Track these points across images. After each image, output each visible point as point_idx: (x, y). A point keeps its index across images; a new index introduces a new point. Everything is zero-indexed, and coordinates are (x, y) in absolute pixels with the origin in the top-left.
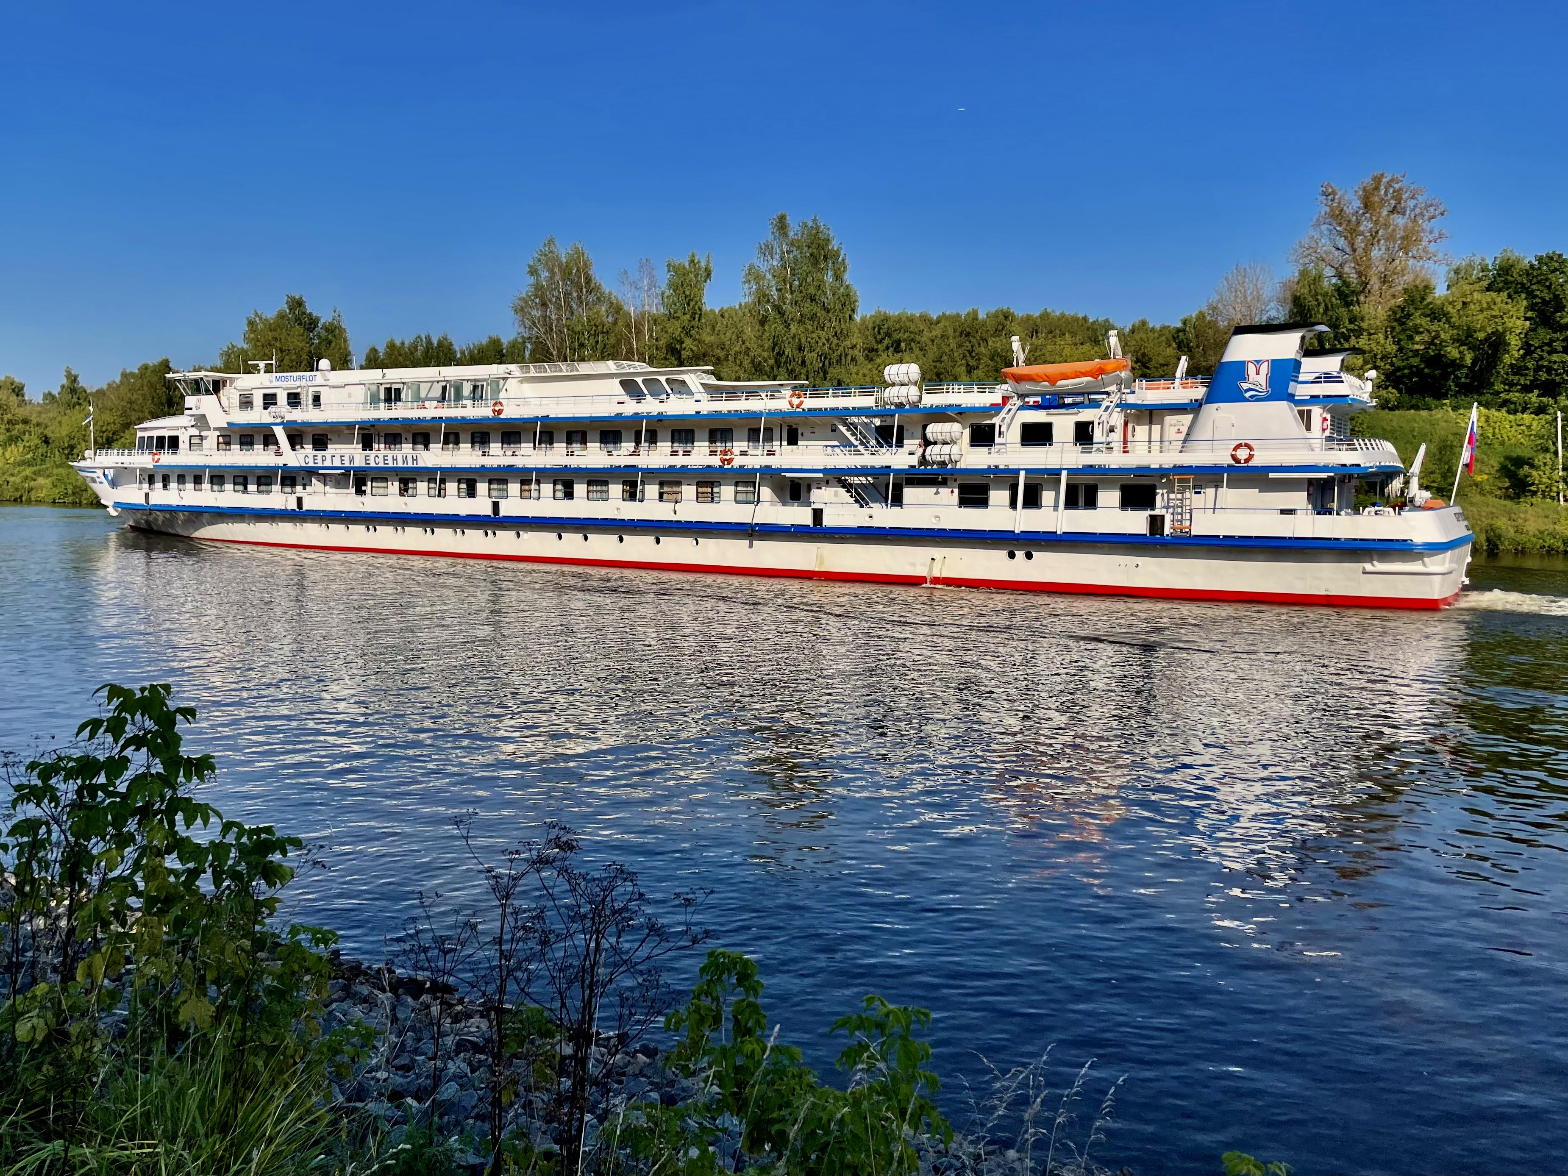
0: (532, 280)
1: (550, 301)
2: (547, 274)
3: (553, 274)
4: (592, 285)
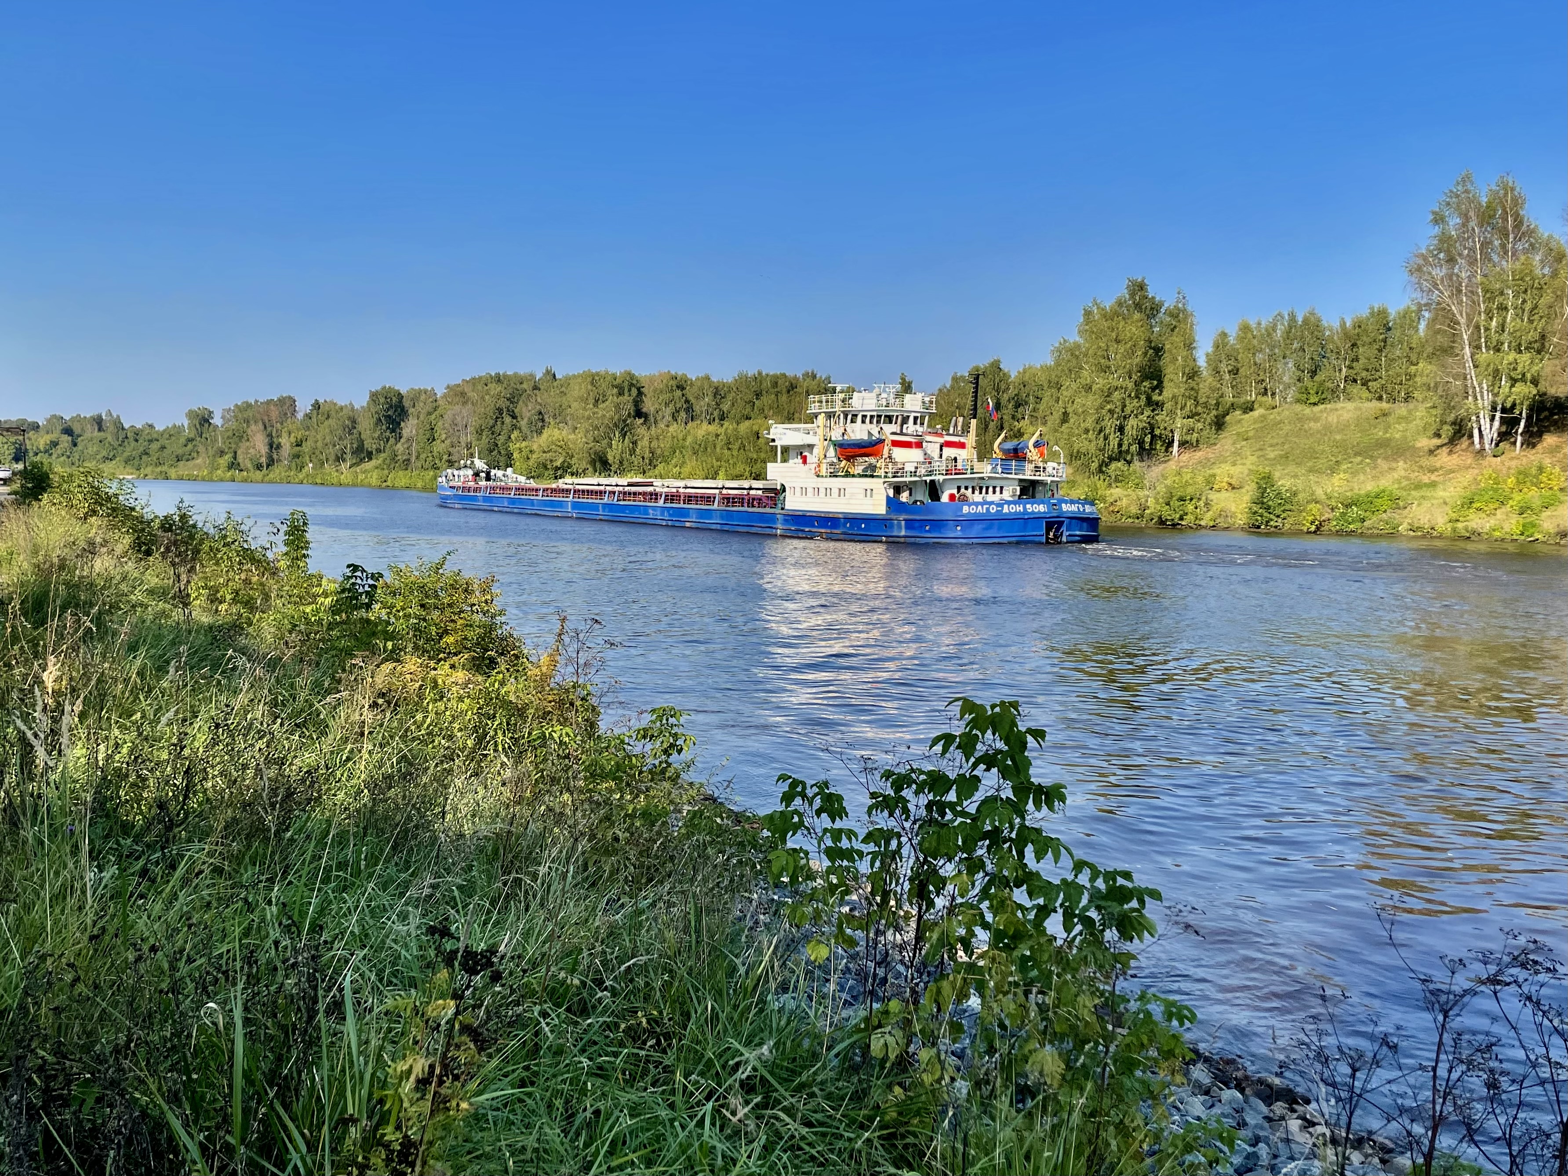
0: (1437, 230)
1: (1460, 255)
2: (1458, 220)
3: (1466, 218)
4: (1524, 228)
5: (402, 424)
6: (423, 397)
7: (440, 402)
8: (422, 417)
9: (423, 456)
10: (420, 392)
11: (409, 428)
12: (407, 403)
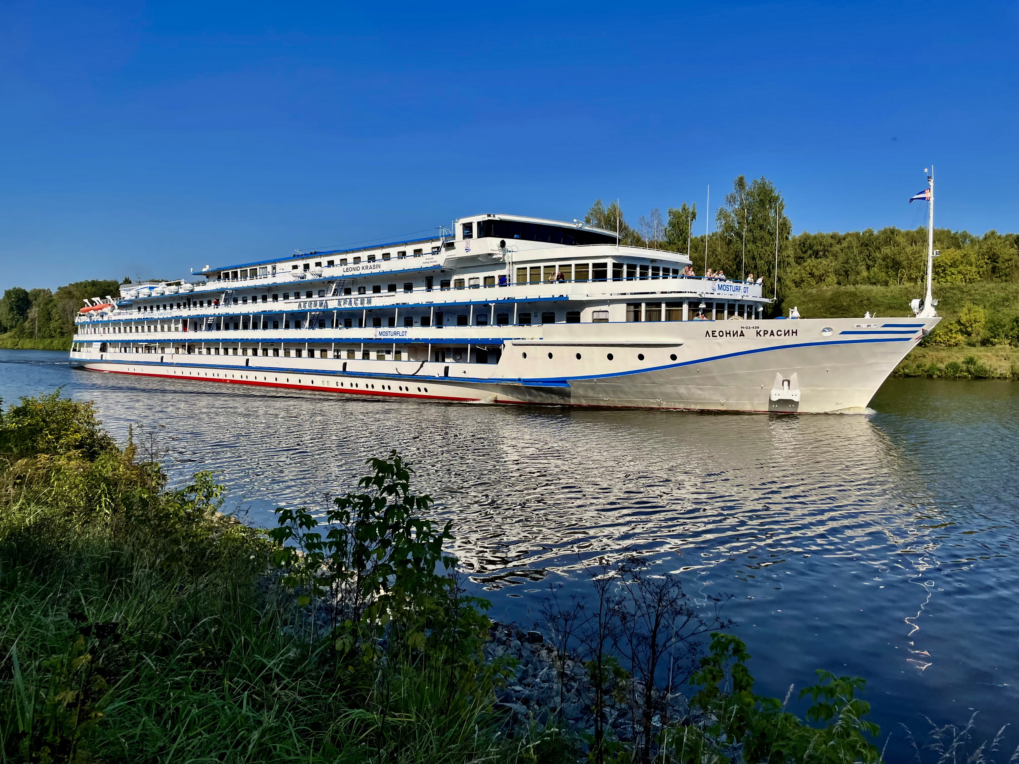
5: (28, 311)
6: (42, 294)
7: (55, 298)
8: (42, 306)
9: (44, 329)
10: (40, 291)
11: (33, 312)
12: (31, 298)
